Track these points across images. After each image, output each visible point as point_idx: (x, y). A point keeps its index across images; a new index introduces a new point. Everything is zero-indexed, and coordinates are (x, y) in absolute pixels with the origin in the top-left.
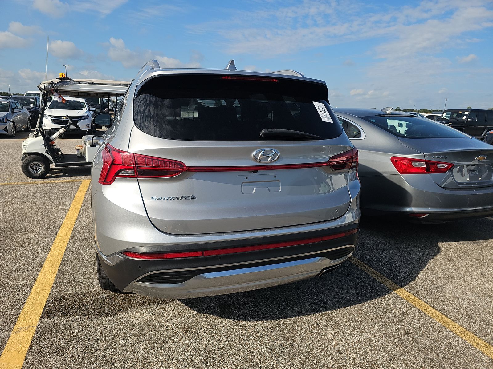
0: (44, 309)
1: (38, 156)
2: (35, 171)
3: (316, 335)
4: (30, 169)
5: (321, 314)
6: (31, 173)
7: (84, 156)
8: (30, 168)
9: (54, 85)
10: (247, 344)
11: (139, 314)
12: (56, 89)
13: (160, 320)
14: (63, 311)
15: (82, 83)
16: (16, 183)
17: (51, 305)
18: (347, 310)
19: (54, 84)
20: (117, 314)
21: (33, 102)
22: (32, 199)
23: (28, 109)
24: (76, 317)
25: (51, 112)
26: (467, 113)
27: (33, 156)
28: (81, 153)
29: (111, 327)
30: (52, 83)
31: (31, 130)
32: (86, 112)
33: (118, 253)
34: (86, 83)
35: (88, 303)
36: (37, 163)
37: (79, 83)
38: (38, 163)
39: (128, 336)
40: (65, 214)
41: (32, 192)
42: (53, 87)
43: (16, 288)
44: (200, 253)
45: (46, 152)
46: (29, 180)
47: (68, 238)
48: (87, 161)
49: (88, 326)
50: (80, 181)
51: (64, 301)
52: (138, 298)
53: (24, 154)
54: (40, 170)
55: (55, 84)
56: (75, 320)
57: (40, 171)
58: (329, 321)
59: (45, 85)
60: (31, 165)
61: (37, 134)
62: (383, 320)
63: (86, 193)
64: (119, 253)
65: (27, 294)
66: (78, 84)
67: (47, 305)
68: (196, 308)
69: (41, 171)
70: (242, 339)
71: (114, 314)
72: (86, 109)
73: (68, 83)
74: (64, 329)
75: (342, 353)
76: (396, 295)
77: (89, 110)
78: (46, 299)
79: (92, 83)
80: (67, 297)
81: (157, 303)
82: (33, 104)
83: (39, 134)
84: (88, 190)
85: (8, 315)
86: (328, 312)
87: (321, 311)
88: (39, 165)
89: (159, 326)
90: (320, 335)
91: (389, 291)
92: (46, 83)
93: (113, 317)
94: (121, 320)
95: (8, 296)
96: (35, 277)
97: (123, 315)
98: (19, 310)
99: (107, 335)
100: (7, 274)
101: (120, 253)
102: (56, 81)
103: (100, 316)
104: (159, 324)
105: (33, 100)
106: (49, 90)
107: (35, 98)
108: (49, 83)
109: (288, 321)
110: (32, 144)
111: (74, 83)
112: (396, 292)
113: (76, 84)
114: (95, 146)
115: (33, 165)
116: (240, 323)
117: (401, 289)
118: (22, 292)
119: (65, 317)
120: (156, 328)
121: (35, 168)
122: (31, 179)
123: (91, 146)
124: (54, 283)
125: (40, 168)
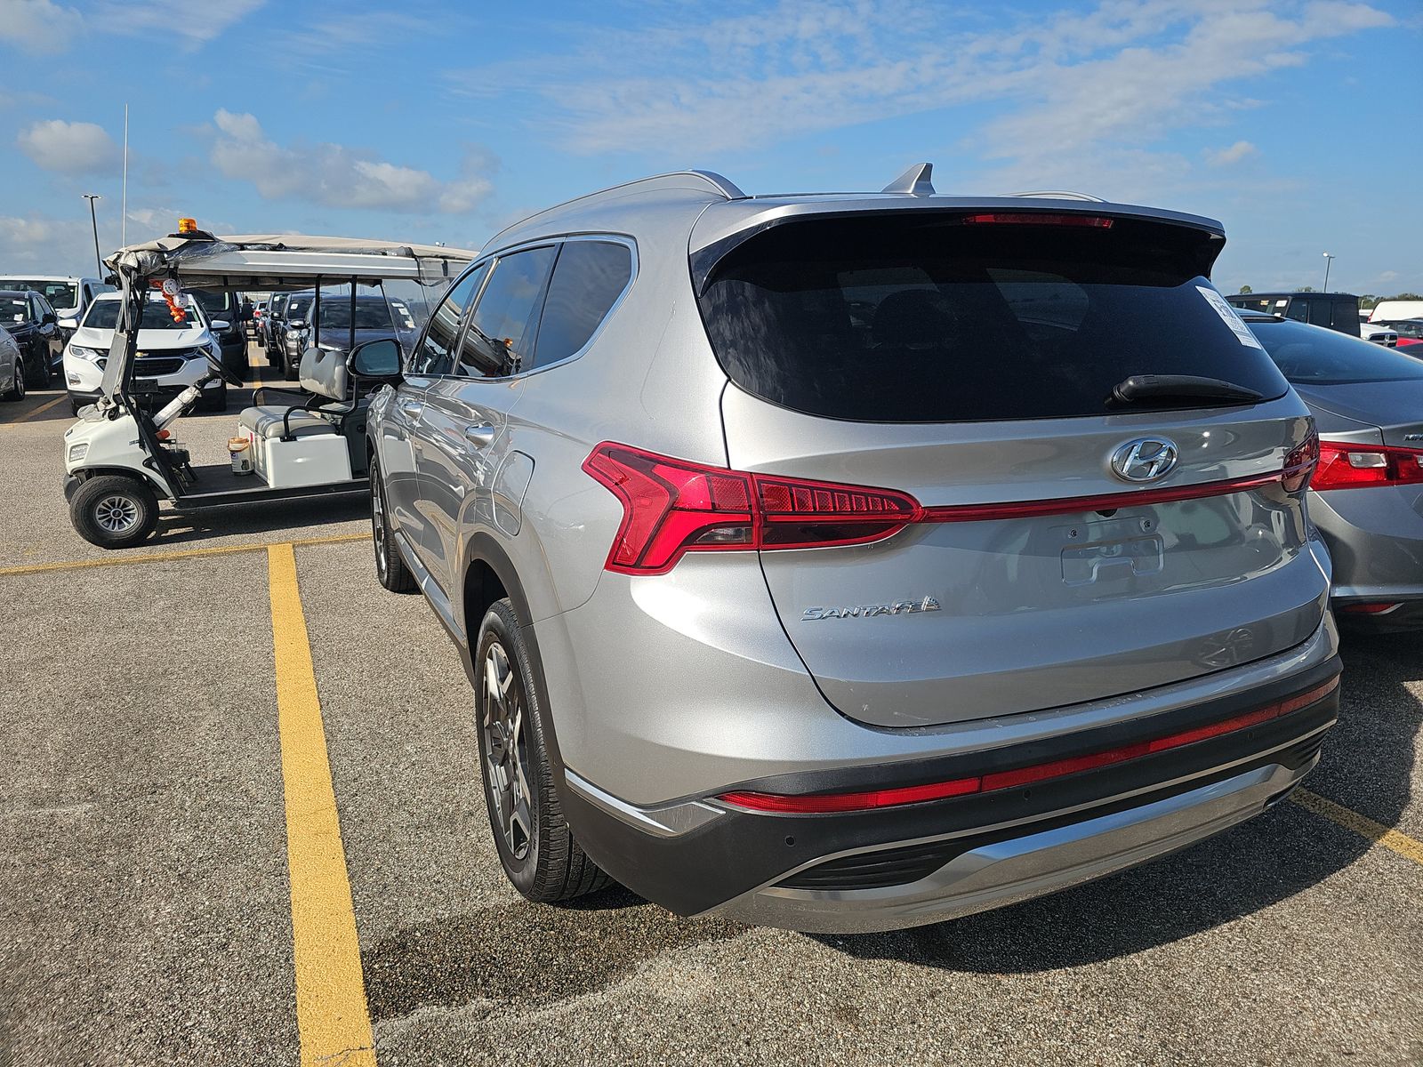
0: (367, 982)
1: (123, 478)
2: (114, 523)
3: (1245, 1003)
4: (100, 519)
5: (1217, 931)
6: (102, 531)
7: (253, 472)
8: (98, 516)
9: (166, 256)
10: (1060, 1049)
11: (676, 974)
12: (172, 267)
13: (752, 990)
14: (430, 985)
15: (249, 247)
16: (58, 564)
17: (381, 968)
18: (1282, 910)
19: (167, 252)
20: (606, 981)
21: (23, 310)
22: (138, 615)
23: (10, 331)
24: (485, 1002)
25: (96, 336)
26: (1281, 303)
27: (106, 478)
28: (245, 462)
29: (615, 1029)
30: (160, 251)
31: (26, 393)
32: (203, 335)
33: (701, 798)
34: (263, 247)
35: (496, 951)
36: (120, 499)
37: (242, 247)
38: (124, 499)
39: (684, 1054)
40: (269, 656)
41: (128, 594)
42: (164, 262)
43: (238, 917)
44: (972, 784)
45: (148, 464)
46: (97, 553)
47: (320, 735)
48: (272, 486)
49: (537, 1032)
50: (261, 550)
51: (417, 950)
52: (644, 923)
53: (76, 472)
54: (129, 519)
55: (170, 253)
56: (485, 1013)
57: (129, 523)
58: (1256, 953)
59: (140, 255)
60: (101, 506)
61: (117, 409)
62: (1403, 934)
63: (300, 587)
64: (704, 798)
65: (285, 937)
66: (241, 252)
67: (368, 972)
68: (841, 943)
69: (132, 525)
70: (1036, 1033)
71: (597, 981)
72: (202, 326)
73: (208, 250)
74: (468, 1049)
75: (1353, 1053)
76: (1390, 856)
77: (211, 330)
78: (352, 948)
79: (280, 247)
80: (418, 934)
81: (713, 935)
82: (22, 315)
83: (122, 409)
84: (300, 578)
85: (257, 1016)
86: (1236, 925)
87: (1213, 924)
88: (125, 506)
89: (762, 1011)
90: (1255, 1000)
91: (1365, 845)
92: (143, 250)
93: (600, 993)
94: (631, 1000)
95: (224, 946)
96: (281, 872)
97: (628, 984)
98: (289, 992)
99: (613, 1055)
100: (182, 870)
101: (710, 796)
102: (173, 244)
103: (560, 994)
104: (756, 1006)
105: (23, 303)
106: (153, 271)
107: (26, 297)
108: (150, 251)
109: (1138, 962)
110: (102, 441)
111: (226, 247)
112: (1383, 842)
113: (233, 250)
114: (296, 440)
115: (107, 506)
116: (999, 983)
117: (1392, 831)
118: (262, 929)
119: (449, 1005)
120: (755, 1019)
121: (114, 514)
122: (102, 549)
123: (283, 440)
124: (354, 893)
125: (128, 515)
